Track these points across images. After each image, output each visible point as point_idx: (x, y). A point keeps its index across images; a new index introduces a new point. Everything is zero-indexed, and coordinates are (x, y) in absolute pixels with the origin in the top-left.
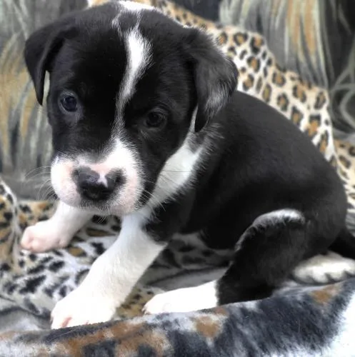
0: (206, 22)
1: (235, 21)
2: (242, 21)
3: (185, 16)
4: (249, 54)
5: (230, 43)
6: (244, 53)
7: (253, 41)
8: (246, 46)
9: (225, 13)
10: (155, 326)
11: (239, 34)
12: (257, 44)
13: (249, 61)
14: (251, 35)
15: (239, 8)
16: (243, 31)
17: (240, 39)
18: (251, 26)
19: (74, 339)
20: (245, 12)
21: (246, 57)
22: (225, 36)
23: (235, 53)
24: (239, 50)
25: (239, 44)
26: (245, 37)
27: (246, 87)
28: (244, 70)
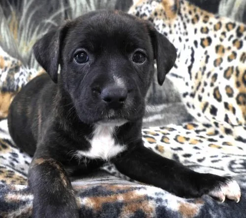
0: (209, 14)
1: (229, 14)
2: (233, 14)
3: (195, 10)
4: (235, 37)
5: (223, 29)
6: (232, 36)
7: (239, 28)
8: (233, 32)
9: (223, 8)
10: (151, 198)
11: (230, 23)
12: (241, 31)
13: (234, 42)
14: (238, 24)
15: (232, 5)
16: (233, 21)
17: (230, 26)
18: (239, 18)
19: (98, 197)
20: (236, 8)
21: (232, 39)
22: (220, 24)
23: (225, 36)
24: (228, 34)
25: (229, 30)
26: (234, 25)
27: (229, 60)
28: (229, 48)
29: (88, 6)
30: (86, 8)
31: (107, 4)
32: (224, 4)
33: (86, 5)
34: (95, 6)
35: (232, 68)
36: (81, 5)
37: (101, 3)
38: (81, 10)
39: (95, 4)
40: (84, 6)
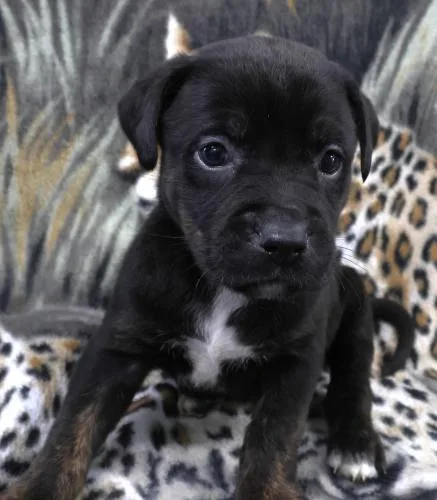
4: (387, 162)
7: (399, 139)
8: (385, 149)
12: (401, 145)
13: (384, 173)
26: (388, 134)
27: (371, 214)
28: (373, 188)
29: (57, 61)
30: (54, 65)
31: (103, 62)
32: (372, 82)
33: (52, 57)
34: (75, 60)
35: (375, 230)
36: (41, 56)
37: (90, 56)
38: (41, 69)
39: (74, 56)
40: (48, 60)
